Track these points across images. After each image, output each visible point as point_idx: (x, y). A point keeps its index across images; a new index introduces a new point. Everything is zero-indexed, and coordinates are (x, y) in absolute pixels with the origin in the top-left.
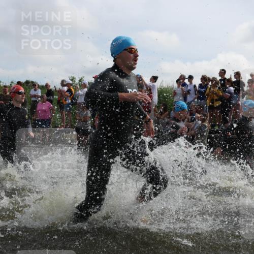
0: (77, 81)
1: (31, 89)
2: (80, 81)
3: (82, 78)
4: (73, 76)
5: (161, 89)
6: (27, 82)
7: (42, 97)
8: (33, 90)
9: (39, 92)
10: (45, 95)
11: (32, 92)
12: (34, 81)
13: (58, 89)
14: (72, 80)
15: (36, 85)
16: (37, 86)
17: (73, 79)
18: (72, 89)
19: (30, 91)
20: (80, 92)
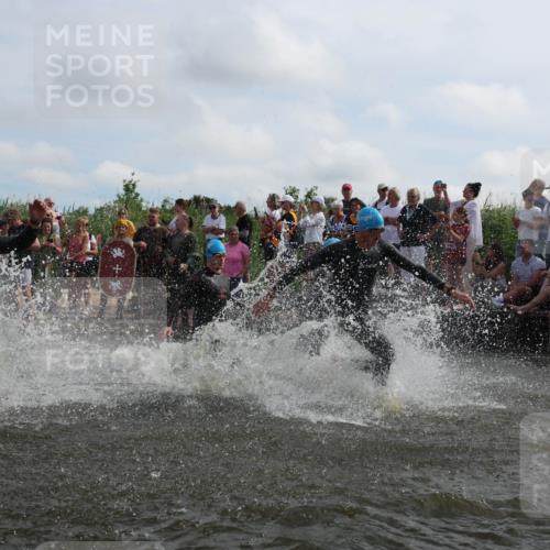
0: (302, 197)
1: (206, 214)
2: (309, 195)
3: (312, 190)
4: (293, 186)
5: (487, 211)
6: (197, 200)
7: (229, 232)
8: (209, 216)
9: (222, 222)
10: (236, 228)
11: (208, 222)
12: (211, 197)
13: (261, 214)
14: (291, 194)
15: (214, 207)
16: (217, 209)
17: (293, 192)
18: (294, 214)
19: (202, 219)
20: (308, 218)
